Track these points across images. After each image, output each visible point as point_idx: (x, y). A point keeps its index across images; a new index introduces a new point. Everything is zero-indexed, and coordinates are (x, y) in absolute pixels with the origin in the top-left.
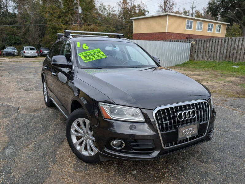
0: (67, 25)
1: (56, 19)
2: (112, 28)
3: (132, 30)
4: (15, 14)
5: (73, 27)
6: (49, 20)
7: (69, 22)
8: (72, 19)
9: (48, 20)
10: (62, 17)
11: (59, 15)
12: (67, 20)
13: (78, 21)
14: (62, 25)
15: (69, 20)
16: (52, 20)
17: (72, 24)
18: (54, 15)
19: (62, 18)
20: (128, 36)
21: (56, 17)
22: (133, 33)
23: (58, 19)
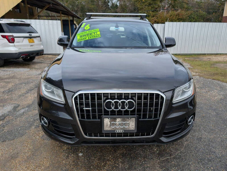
0: (156, 12)
1: (146, 7)
2: (202, 12)
3: (223, 13)
4: (117, 5)
5: (160, 13)
6: (141, 8)
7: (157, 9)
8: (160, 6)
9: (139, 9)
10: (152, 4)
11: (149, 3)
12: (156, 7)
13: (165, 8)
14: (151, 12)
15: (157, 7)
16: (143, 8)
17: (160, 10)
18: (145, 4)
19: (152, 6)
20: (220, 19)
21: (147, 5)
22: (223, 16)
23: (148, 7)
